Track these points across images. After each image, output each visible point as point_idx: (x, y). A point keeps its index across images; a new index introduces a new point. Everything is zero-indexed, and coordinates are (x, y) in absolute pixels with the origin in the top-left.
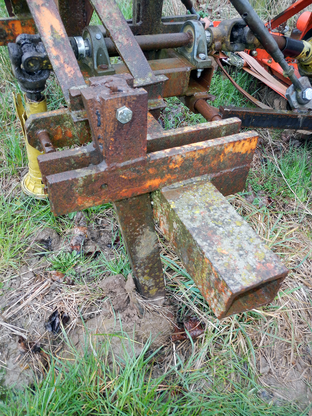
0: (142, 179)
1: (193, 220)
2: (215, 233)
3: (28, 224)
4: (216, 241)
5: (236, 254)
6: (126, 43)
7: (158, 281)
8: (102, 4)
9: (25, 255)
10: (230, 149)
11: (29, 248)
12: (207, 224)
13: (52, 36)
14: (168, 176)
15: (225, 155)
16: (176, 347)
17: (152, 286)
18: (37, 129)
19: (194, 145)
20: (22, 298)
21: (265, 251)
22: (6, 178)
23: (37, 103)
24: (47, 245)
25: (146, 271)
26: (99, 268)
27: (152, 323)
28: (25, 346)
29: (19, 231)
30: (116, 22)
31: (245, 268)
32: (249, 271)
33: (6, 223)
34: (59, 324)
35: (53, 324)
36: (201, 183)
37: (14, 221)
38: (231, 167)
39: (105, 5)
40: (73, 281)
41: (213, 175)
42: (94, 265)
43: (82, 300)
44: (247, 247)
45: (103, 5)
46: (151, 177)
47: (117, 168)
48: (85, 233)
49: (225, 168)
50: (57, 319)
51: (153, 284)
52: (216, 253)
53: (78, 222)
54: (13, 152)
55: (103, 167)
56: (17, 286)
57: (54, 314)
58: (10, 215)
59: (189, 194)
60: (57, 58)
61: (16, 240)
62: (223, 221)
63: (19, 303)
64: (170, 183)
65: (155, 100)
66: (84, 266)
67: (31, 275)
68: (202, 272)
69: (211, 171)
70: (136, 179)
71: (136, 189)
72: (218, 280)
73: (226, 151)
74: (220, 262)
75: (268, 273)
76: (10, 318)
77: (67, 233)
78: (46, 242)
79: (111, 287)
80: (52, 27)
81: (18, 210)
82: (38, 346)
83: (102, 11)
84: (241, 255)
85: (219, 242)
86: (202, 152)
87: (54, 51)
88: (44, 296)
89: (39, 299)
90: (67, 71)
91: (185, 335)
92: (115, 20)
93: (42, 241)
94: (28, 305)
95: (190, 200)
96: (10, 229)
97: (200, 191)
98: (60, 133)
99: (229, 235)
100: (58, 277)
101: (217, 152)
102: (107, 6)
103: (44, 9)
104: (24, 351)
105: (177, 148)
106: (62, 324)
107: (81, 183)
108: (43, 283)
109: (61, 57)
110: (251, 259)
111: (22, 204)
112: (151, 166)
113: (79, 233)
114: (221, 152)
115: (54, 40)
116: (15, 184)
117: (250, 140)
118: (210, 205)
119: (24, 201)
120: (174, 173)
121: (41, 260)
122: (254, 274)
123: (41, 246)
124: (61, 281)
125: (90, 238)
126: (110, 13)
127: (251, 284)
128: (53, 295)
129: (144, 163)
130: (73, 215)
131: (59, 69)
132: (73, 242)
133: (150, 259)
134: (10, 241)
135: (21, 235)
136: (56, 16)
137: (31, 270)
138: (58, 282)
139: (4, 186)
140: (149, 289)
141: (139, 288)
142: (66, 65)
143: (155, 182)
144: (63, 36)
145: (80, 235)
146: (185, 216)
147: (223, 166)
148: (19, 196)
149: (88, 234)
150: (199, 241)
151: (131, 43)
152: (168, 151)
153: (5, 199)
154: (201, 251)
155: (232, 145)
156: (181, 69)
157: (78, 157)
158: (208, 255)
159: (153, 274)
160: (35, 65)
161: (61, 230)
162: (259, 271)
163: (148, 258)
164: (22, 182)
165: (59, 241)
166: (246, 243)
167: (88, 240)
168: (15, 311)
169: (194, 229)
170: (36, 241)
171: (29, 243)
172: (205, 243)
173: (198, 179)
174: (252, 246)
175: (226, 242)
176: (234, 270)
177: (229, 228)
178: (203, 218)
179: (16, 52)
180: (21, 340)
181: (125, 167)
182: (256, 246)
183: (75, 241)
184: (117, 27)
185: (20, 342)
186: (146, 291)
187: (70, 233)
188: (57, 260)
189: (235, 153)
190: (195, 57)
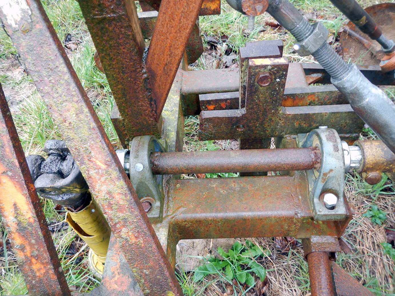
8: (98, 177)
13: (16, 217)
30: (120, 208)
39: (103, 179)
45: (100, 179)
60: (22, 248)
80: (15, 205)
83: (97, 187)
87: (18, 238)
90: (35, 267)
92: (117, 203)
102: (105, 182)
103: (5, 180)
109: (28, 249)
115: (19, 224)
136: (22, 190)
142: (34, 260)
144: (32, 220)
151: (142, 242)
156: (285, 213)
190: (316, 200)
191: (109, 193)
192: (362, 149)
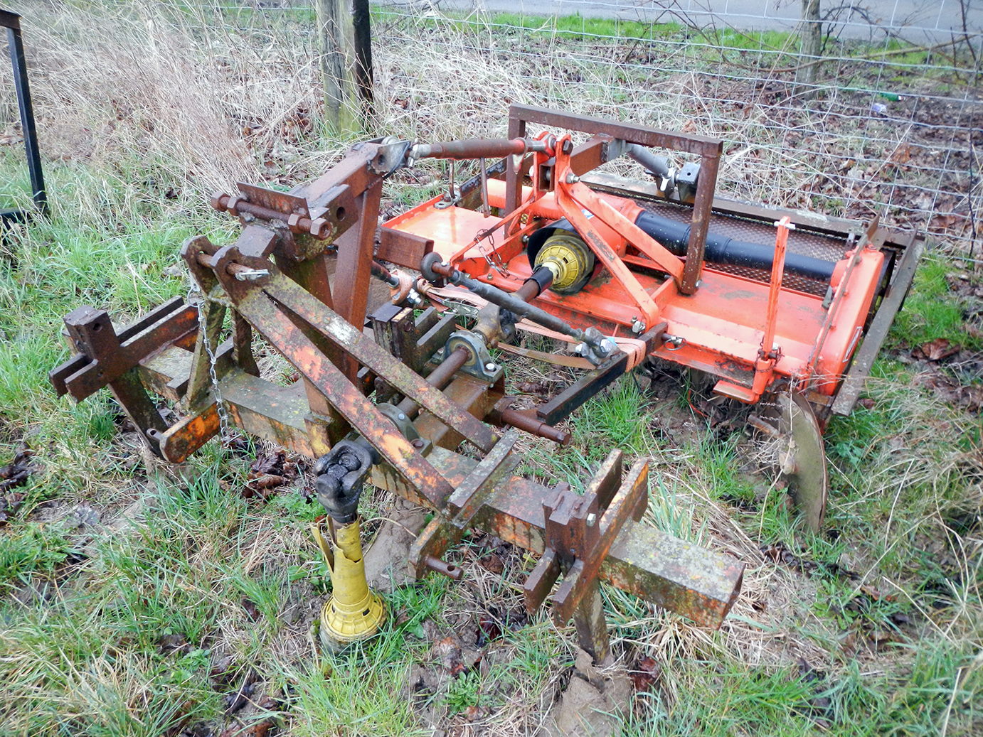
0: (600, 555)
1: (655, 564)
2: (679, 566)
4: (685, 571)
5: (705, 573)
6: (461, 421)
10: (636, 485)
12: (667, 562)
13: (404, 458)
14: (611, 539)
15: (634, 492)
19: (615, 501)
21: (721, 558)
30: (446, 407)
31: (719, 580)
32: (724, 580)
36: (630, 528)
38: (639, 497)
39: (430, 397)
41: (632, 514)
44: (709, 563)
46: (603, 549)
47: (589, 560)
49: (636, 501)
52: (693, 581)
55: (581, 565)
59: (631, 543)
60: (417, 475)
62: (675, 552)
64: (613, 543)
68: (686, 601)
70: (597, 558)
72: (708, 600)
73: (635, 489)
74: (702, 587)
75: (736, 574)
77: (429, 659)
80: (400, 449)
83: (430, 403)
84: (709, 572)
85: (688, 571)
86: (624, 503)
87: (411, 471)
90: (429, 483)
92: (444, 405)
95: (636, 548)
97: (636, 535)
98: (438, 546)
99: (689, 561)
101: (631, 495)
103: (387, 437)
107: (575, 588)
109: (420, 473)
110: (717, 571)
112: (603, 541)
115: (407, 460)
117: (645, 468)
120: (613, 534)
122: (728, 580)
126: (437, 402)
127: (732, 589)
129: (600, 542)
131: (422, 485)
136: (399, 436)
142: (427, 478)
143: (606, 550)
144: (413, 451)
146: (647, 565)
150: (674, 580)
151: (464, 418)
154: (682, 586)
155: (637, 482)
157: (548, 568)
158: (689, 586)
161: (421, 659)
162: (729, 577)
166: (704, 560)
169: (662, 572)
172: (680, 579)
174: (710, 560)
175: (691, 568)
176: (715, 586)
177: (684, 555)
178: (660, 558)
181: (593, 554)
182: (712, 558)
184: (448, 410)
188: (453, 697)
189: (639, 485)
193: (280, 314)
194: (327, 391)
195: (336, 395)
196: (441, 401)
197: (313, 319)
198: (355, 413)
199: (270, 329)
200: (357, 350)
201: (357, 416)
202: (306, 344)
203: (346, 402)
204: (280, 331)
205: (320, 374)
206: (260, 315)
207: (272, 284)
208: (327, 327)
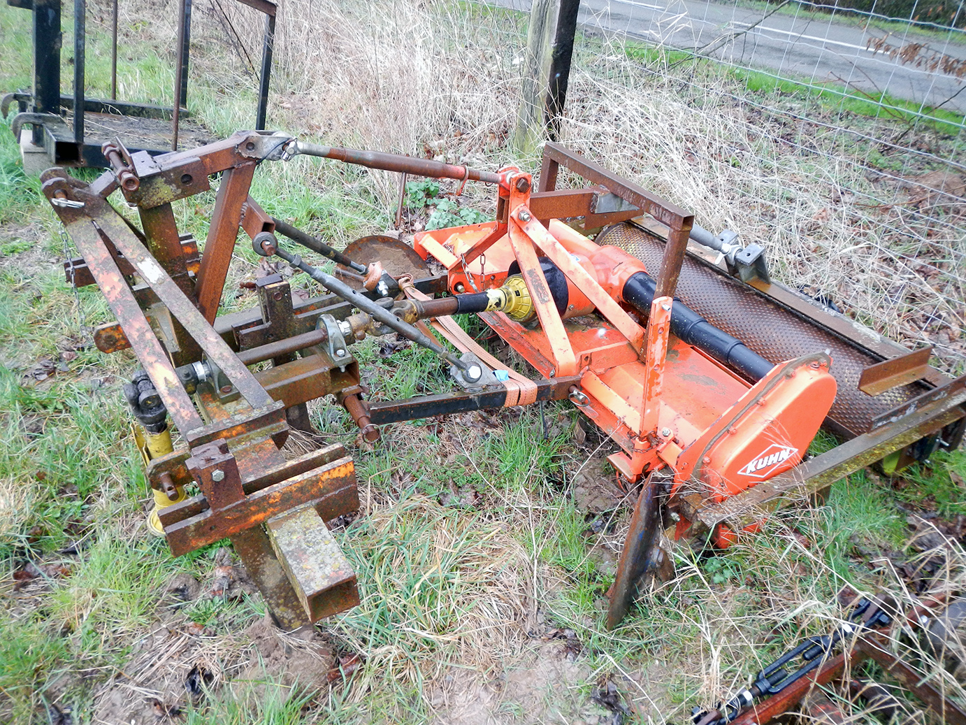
0: (247, 516)
1: (289, 544)
2: (305, 553)
3: (157, 572)
4: (304, 559)
5: (317, 567)
6: (239, 376)
7: (298, 612)
9: (156, 610)
10: (326, 476)
11: (160, 601)
12: (300, 546)
13: (167, 385)
14: (272, 509)
15: (323, 482)
16: (332, 688)
17: (293, 618)
18: (159, 472)
19: (290, 480)
20: (155, 659)
22: (127, 516)
23: (159, 434)
24: (184, 595)
25: (280, 601)
26: (245, 613)
27: (302, 662)
28: (162, 709)
29: (147, 582)
31: (321, 576)
32: (324, 578)
33: (131, 574)
34: (200, 682)
35: (193, 683)
36: (305, 509)
37: (141, 571)
38: (335, 490)
40: (215, 632)
41: (317, 501)
42: (240, 610)
43: (224, 651)
44: (328, 560)
46: (254, 513)
47: (221, 512)
48: (230, 574)
49: (328, 492)
50: (198, 676)
51: (293, 616)
52: (302, 568)
53: (221, 561)
54: (133, 480)
55: (209, 513)
56: (149, 646)
57: (193, 672)
58: (135, 564)
59: (291, 522)
60: (173, 404)
61: (145, 593)
62: (314, 542)
63: (152, 666)
64: (275, 514)
65: (278, 424)
66: (229, 613)
67: (165, 632)
69: (313, 497)
70: (240, 517)
71: (242, 525)
73: (323, 479)
75: (338, 578)
76: (142, 683)
77: (207, 577)
78: (180, 591)
79: (258, 631)
80: (165, 378)
81: (145, 556)
82: (177, 708)
84: (321, 567)
85: (307, 560)
86: (297, 485)
88: (180, 653)
89: (175, 657)
90: (183, 415)
91: (339, 671)
92: (227, 358)
93: (177, 590)
94: (163, 666)
95: (291, 527)
96: (137, 581)
97: (302, 517)
98: (182, 471)
99: (316, 552)
100: (196, 630)
101: (315, 482)
103: (157, 365)
104: (160, 715)
105: (275, 485)
106: (203, 683)
107: (193, 528)
108: (179, 639)
109: (177, 403)
110: (328, 569)
111: (150, 548)
112: (251, 505)
113: (222, 575)
114: (318, 480)
115: (169, 390)
116: (139, 524)
117: (345, 466)
118: (308, 529)
119: (151, 544)
120: (276, 506)
121: (176, 614)
123: (176, 596)
124: (201, 633)
125: (236, 578)
127: (322, 588)
128: (192, 651)
129: (243, 504)
130: (214, 553)
131: (176, 414)
132: (215, 587)
133: (281, 588)
134: (138, 596)
135: (150, 586)
136: (169, 368)
137: (164, 626)
138: (197, 636)
139: (125, 527)
140: (290, 621)
141: (277, 622)
142: (182, 410)
143: (260, 516)
144: (178, 384)
145: (224, 577)
146: (284, 542)
147: (325, 491)
148: (145, 538)
149: (234, 574)
152: (266, 489)
153: (129, 543)
155: (327, 473)
156: (318, 371)
157: (190, 506)
158: (295, 571)
159: (290, 605)
160: (153, 402)
161: (200, 574)
162: (331, 577)
163: (277, 587)
164: (148, 521)
165: (198, 589)
166: (328, 557)
167: (234, 581)
168: (149, 674)
170: (169, 591)
171: (161, 596)
172: (294, 562)
173: (302, 506)
174: (332, 559)
175: (312, 558)
176: (312, 580)
178: (299, 541)
179: (132, 394)
180: (157, 703)
181: (228, 510)
182: (336, 558)
183: (218, 585)
184: (230, 364)
185: (155, 705)
186: (287, 625)
187: (211, 576)
188: (196, 611)
189: (334, 479)
190: (333, 355)
191: (221, 354)
192: (348, 321)
193: (100, 242)
194: (117, 313)
195: (124, 318)
196: (225, 354)
197: (128, 254)
198: (136, 337)
199: (87, 252)
200: (159, 289)
201: (137, 339)
202: (113, 271)
203: (131, 326)
204: (95, 255)
205: (116, 298)
206: (83, 238)
207: (102, 218)
208: (139, 264)
